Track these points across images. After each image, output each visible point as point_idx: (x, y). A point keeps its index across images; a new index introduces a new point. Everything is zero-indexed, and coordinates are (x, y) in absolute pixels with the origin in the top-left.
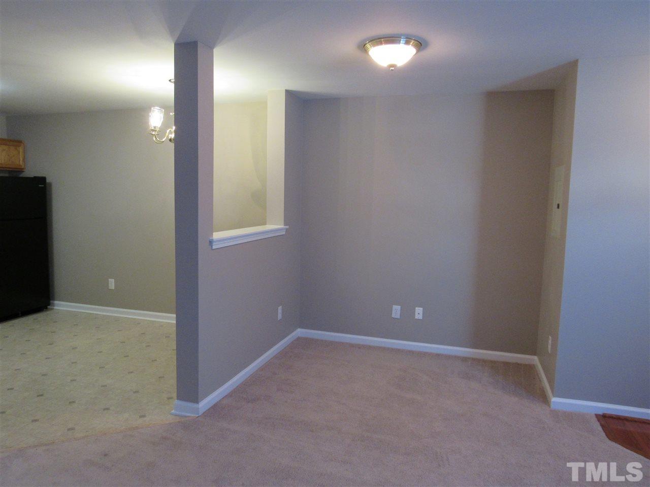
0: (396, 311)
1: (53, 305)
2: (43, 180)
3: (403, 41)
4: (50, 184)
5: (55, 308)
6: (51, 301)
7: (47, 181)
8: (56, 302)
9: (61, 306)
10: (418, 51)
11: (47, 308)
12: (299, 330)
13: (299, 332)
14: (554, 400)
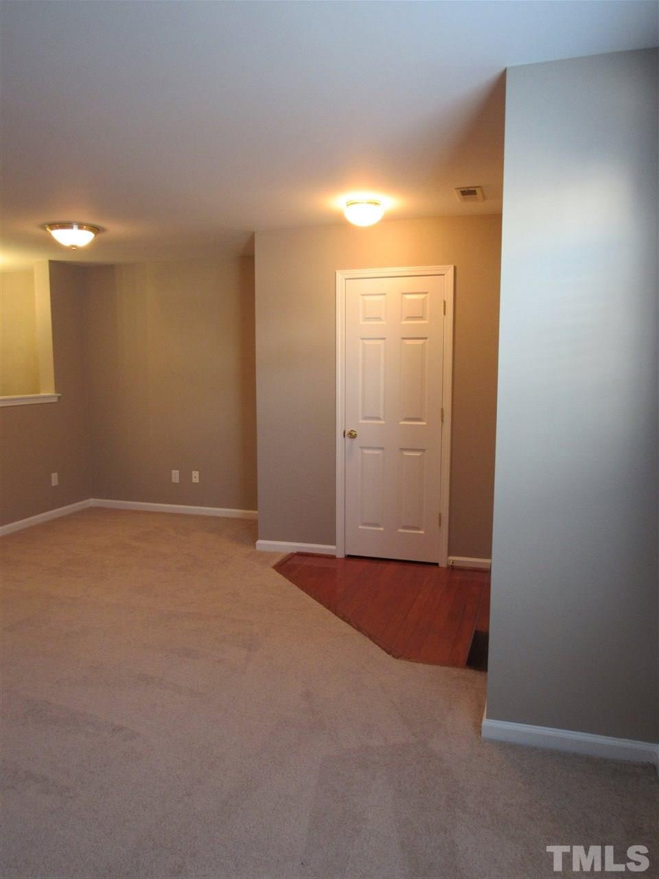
0: (175, 476)
3: (75, 227)
10: (95, 235)
12: (92, 500)
13: (92, 502)
14: (259, 542)
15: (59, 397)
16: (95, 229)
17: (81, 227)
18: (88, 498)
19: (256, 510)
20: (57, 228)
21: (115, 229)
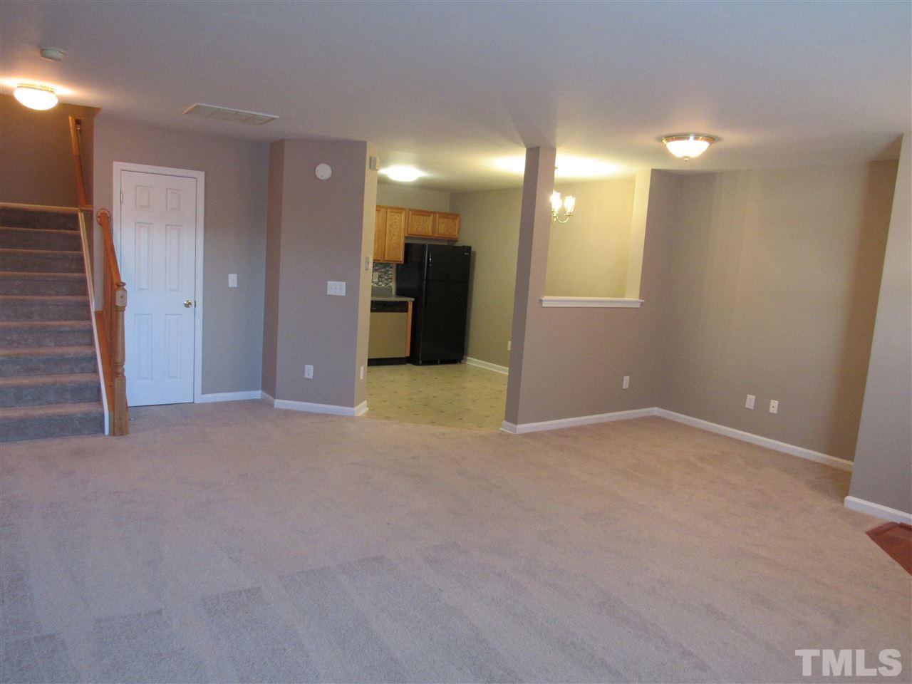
0: (750, 401)
1: (466, 360)
2: (468, 249)
4: (475, 253)
5: (468, 363)
6: (465, 357)
7: (473, 249)
8: (469, 358)
9: (472, 362)
10: (711, 144)
11: (460, 362)
12: (656, 408)
13: (656, 411)
14: (849, 498)
15: (642, 303)
16: (711, 139)
17: (696, 137)
18: (654, 406)
19: (853, 461)
20: (673, 140)
21: (731, 138)
